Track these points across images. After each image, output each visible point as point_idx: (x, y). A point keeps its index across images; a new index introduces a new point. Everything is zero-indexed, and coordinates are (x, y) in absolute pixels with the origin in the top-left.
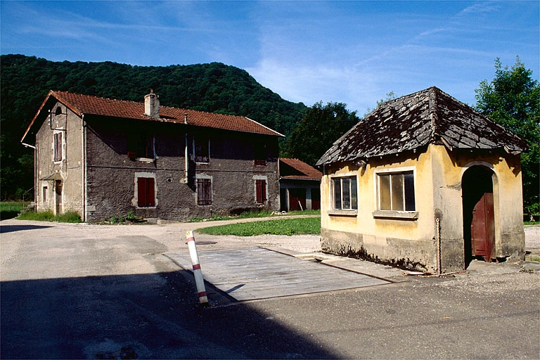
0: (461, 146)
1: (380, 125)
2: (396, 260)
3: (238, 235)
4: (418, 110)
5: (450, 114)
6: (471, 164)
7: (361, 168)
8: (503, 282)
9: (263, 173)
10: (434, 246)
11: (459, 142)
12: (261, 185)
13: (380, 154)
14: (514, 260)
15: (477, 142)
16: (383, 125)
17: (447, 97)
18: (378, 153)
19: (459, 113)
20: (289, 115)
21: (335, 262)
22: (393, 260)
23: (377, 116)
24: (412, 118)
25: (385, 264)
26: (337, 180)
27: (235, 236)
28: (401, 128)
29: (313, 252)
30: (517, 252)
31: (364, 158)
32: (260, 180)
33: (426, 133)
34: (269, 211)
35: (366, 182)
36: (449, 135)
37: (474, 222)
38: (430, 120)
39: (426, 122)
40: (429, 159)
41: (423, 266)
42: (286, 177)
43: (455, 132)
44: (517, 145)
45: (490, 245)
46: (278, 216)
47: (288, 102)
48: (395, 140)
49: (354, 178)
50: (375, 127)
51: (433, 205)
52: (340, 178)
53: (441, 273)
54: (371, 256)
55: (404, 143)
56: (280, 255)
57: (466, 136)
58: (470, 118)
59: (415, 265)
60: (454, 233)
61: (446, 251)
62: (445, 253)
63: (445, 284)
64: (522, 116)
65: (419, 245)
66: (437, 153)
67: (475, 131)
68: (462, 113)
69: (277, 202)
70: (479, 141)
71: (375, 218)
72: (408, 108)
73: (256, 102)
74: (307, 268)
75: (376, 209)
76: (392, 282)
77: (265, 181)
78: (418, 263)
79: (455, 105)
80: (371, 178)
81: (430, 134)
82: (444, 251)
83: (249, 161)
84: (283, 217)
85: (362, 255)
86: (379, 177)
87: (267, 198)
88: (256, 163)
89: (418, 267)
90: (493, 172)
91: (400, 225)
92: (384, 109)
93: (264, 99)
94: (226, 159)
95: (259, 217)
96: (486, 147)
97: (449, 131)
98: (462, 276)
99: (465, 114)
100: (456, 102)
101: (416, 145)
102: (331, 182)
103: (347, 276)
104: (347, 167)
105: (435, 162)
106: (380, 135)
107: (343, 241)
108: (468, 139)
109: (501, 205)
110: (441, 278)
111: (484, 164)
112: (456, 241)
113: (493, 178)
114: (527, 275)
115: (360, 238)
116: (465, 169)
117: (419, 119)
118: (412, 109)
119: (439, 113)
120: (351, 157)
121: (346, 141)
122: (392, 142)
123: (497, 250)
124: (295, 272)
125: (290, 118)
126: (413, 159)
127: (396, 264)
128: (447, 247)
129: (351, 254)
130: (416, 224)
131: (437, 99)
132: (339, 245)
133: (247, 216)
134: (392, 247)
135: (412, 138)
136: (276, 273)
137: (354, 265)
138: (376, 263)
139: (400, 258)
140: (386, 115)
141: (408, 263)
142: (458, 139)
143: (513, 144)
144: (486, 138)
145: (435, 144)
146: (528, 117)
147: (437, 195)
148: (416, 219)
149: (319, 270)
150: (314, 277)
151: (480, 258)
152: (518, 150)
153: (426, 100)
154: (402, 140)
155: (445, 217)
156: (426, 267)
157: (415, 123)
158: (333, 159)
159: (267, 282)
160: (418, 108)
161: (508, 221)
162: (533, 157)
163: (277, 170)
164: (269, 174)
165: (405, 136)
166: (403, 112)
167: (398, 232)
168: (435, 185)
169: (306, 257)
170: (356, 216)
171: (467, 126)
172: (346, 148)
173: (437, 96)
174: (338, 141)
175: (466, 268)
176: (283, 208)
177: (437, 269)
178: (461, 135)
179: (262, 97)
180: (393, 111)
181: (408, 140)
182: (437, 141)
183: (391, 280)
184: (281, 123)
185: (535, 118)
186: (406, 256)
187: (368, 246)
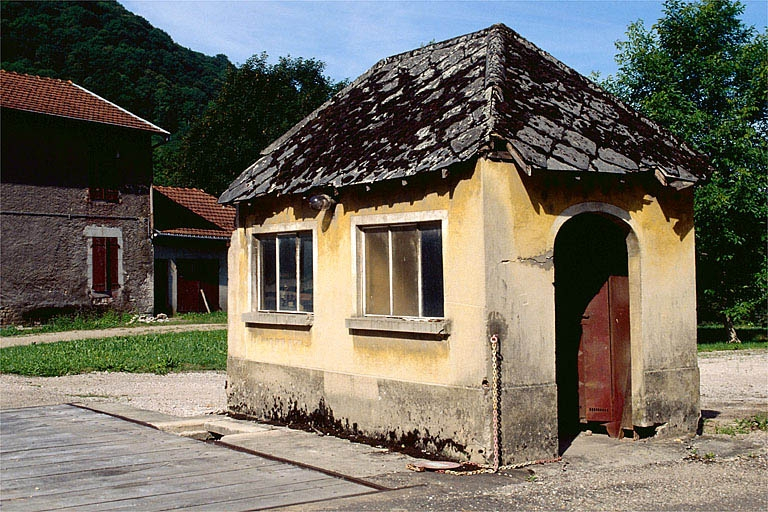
0: (553, 165)
1: (373, 111)
2: (399, 435)
3: (26, 374)
4: (460, 79)
5: (534, 91)
6: (577, 209)
7: (322, 213)
8: (642, 486)
9: (111, 221)
10: (485, 401)
11: (548, 155)
12: (105, 250)
13: (365, 181)
14: (674, 431)
15: (592, 157)
16: (379, 111)
17: (531, 51)
18: (361, 177)
19: (556, 89)
20: (191, 85)
21: (253, 439)
22: (393, 434)
23: (367, 90)
24: (444, 98)
25: (372, 442)
26: (266, 240)
27: (16, 378)
28: (418, 118)
29: (206, 416)
30: (681, 413)
31: (329, 190)
32: (102, 239)
33: (474, 134)
34: (125, 315)
35: (334, 247)
36: (526, 139)
37: (585, 345)
38: (485, 103)
39: (475, 106)
40: (478, 194)
41: (461, 448)
42: (170, 233)
43: (543, 133)
44: (685, 168)
45: (620, 397)
46: (146, 326)
47: (190, 51)
48: (402, 147)
49: (306, 235)
50: (361, 114)
51: (484, 303)
52: (274, 235)
53: (500, 464)
54: (344, 423)
55: (421, 155)
56: (119, 423)
57: (568, 144)
58: (580, 100)
59: (441, 445)
60: (535, 371)
61: (515, 412)
62: (512, 416)
63: (507, 491)
64: (717, 104)
65: (452, 397)
66: (496, 180)
67: (589, 132)
68: (561, 88)
69: (146, 293)
70: (597, 156)
71: (354, 332)
72: (438, 73)
73: (110, 47)
74: (179, 456)
75: (355, 311)
76: (381, 489)
77: (115, 239)
78: (449, 441)
79: (547, 70)
80: (345, 237)
81: (482, 136)
82: (509, 411)
83: (75, 191)
84: (156, 329)
85: (322, 421)
86: (363, 233)
87: (121, 281)
88: (93, 197)
89: (450, 451)
90: (628, 229)
91: (410, 351)
92: (385, 73)
93: (131, 42)
94: (14, 183)
95: (97, 327)
96: (611, 169)
97: (527, 129)
98: (552, 472)
99: (569, 93)
100: (552, 63)
101: (449, 161)
102: (254, 244)
103: (273, 476)
104: (291, 209)
105: (490, 201)
106: (370, 136)
107: (278, 388)
108: (570, 150)
109: (644, 305)
110: (500, 477)
111: (610, 209)
112: (538, 388)
113: (629, 242)
114: (699, 468)
115: (318, 380)
116: (562, 220)
117: (460, 99)
118: (447, 74)
119: (508, 87)
120: (300, 185)
121: (291, 146)
122: (396, 152)
123: (634, 409)
124: (145, 466)
125: (194, 90)
126: (441, 194)
127: (400, 443)
128: (516, 402)
129: (297, 419)
130: (446, 349)
131: (505, 53)
132: (270, 399)
133: (65, 327)
134: (391, 404)
135: (441, 144)
136: (94, 472)
137: (299, 446)
138: (353, 440)
139: (408, 428)
140: (387, 88)
141: (426, 441)
142: (547, 149)
143: (676, 164)
144: (615, 148)
145: (494, 160)
146: (730, 107)
147: (495, 280)
148: (446, 337)
149: (208, 460)
150: (190, 480)
151: (597, 427)
152: (686, 180)
153: (481, 54)
154: (419, 148)
155: (513, 330)
156: (468, 449)
157: (450, 107)
158: (257, 191)
159: (63, 495)
160: (461, 73)
161: (662, 341)
162: (739, 199)
163: (146, 215)
164: (126, 223)
165: (425, 138)
166: (427, 82)
167: (404, 367)
168: (489, 256)
169: (187, 427)
170: (308, 328)
171: (572, 120)
172: (289, 162)
173: (506, 44)
174: (274, 147)
175: (561, 453)
176: (162, 306)
177: (492, 456)
178: (556, 141)
179: (123, 36)
180: (405, 78)
181: (431, 149)
182: (497, 151)
183: (378, 482)
184: (171, 102)
185: (745, 110)
186: (422, 425)
187: (335, 400)
